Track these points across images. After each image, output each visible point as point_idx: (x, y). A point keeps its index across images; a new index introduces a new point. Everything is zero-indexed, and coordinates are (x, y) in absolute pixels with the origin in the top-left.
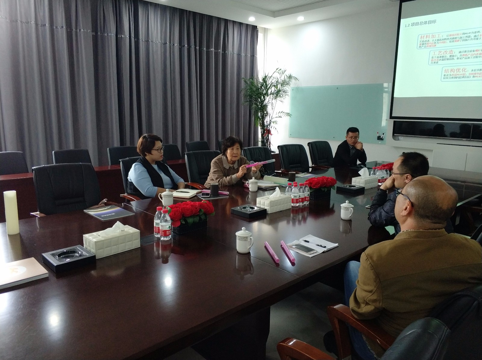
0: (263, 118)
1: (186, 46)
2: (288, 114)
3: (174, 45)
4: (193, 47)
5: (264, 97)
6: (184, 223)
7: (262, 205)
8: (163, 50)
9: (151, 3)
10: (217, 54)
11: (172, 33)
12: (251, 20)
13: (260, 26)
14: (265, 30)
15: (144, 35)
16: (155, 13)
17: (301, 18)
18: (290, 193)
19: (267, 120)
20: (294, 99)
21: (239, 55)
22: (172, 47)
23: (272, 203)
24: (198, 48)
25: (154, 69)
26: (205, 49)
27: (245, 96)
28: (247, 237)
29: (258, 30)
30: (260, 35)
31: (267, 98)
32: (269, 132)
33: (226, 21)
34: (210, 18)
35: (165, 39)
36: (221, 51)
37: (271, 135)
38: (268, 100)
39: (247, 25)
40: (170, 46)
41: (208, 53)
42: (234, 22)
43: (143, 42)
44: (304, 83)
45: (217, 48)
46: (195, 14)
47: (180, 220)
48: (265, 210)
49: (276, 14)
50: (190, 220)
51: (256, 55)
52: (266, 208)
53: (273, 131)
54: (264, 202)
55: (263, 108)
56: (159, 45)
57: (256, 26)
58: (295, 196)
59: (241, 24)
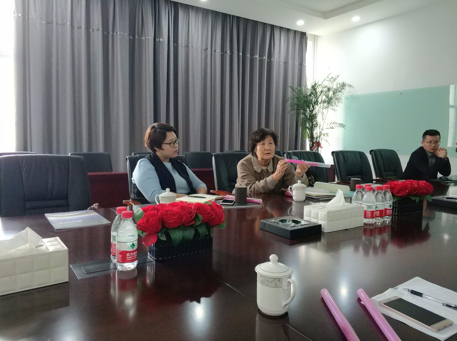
0: (312, 129)
1: (228, 52)
2: (342, 126)
3: (215, 51)
4: (236, 53)
5: (313, 107)
6: (164, 238)
7: (313, 218)
8: (203, 56)
9: (193, 7)
10: (261, 62)
11: (214, 38)
12: (300, 24)
13: (310, 32)
14: (315, 38)
15: (184, 41)
16: (196, 17)
17: (356, 19)
18: (360, 202)
19: (316, 132)
20: (348, 109)
21: (286, 63)
22: (213, 53)
23: (331, 215)
24: (241, 54)
25: (193, 75)
26: (248, 56)
27: (292, 106)
28: (279, 279)
29: (307, 37)
30: (310, 43)
31: (317, 108)
32: (318, 144)
33: (273, 27)
34: (256, 23)
35: (207, 44)
36: (266, 58)
37: (321, 147)
38: (317, 109)
39: (295, 32)
40: (211, 53)
41: (252, 61)
42: (281, 28)
43: (183, 48)
44: (359, 91)
45: (262, 55)
46: (238, 18)
47: (158, 233)
48: (319, 227)
49: (327, 15)
50: (177, 235)
51: (305, 63)
52: (320, 222)
53: (323, 143)
54: (318, 213)
55: (312, 118)
56: (200, 50)
57: (305, 33)
58: (369, 207)
59: (288, 30)
